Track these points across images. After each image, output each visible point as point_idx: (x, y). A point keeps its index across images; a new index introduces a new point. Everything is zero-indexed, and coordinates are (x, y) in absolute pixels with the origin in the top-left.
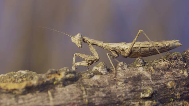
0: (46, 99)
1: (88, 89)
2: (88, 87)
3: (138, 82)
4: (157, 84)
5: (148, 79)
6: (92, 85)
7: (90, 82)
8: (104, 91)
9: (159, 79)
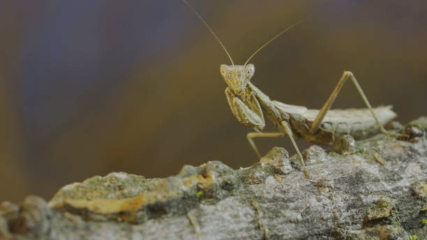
0: (187, 230)
1: (265, 205)
2: (264, 202)
3: (359, 187)
4: (395, 190)
5: (377, 180)
6: (270, 197)
7: (265, 192)
8: (296, 209)
9: (399, 180)
